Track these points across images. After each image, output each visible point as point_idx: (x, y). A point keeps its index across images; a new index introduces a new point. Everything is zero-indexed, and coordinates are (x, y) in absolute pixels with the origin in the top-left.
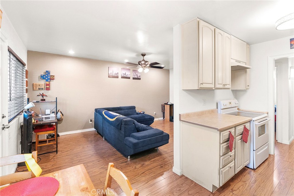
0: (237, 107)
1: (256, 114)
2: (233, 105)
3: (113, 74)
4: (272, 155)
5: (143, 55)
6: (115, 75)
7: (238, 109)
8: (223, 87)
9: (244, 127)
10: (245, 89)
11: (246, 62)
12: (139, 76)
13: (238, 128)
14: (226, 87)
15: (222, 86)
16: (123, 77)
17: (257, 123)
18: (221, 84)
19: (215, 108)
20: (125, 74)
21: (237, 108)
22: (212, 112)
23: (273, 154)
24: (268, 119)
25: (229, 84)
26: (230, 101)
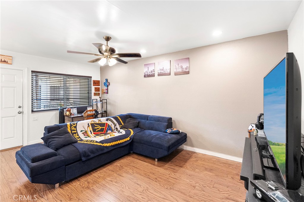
3: (149, 72)
5: (108, 39)
6: (150, 73)
12: (186, 68)
16: (159, 75)
20: (163, 70)
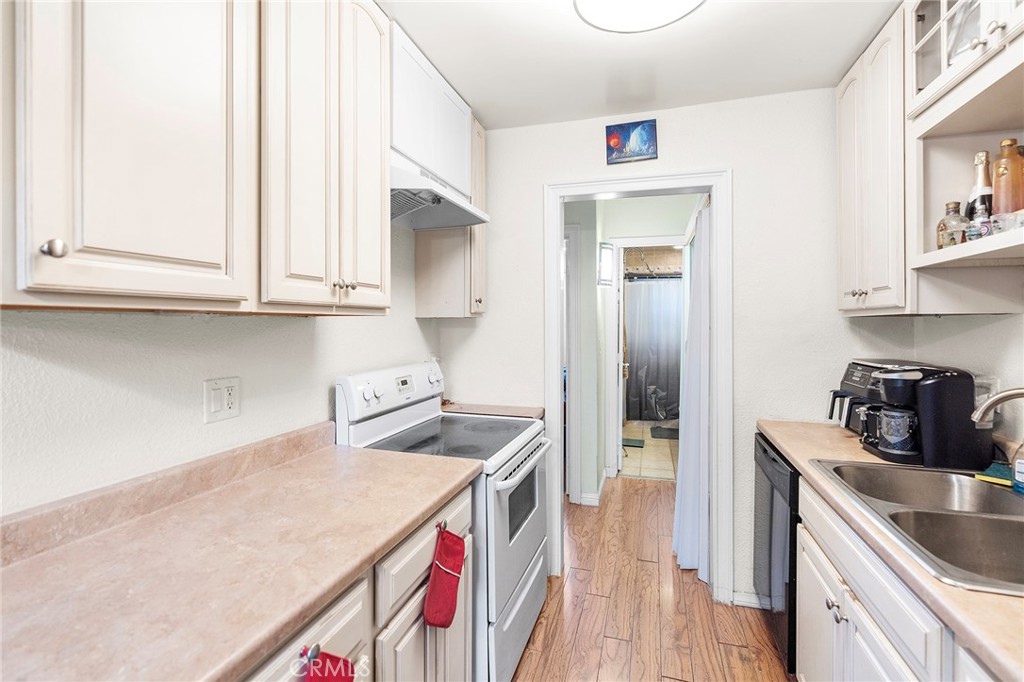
0: (439, 395)
1: (504, 422)
2: (418, 390)
4: (558, 578)
7: (444, 403)
8: (336, 301)
9: (435, 532)
10: (469, 315)
11: (469, 194)
13: (395, 571)
14: (356, 297)
15: (328, 289)
17: (502, 485)
18: (320, 279)
19: (325, 416)
21: (438, 400)
22: (296, 445)
23: (559, 575)
24: (543, 440)
25: (377, 287)
26: (402, 373)
